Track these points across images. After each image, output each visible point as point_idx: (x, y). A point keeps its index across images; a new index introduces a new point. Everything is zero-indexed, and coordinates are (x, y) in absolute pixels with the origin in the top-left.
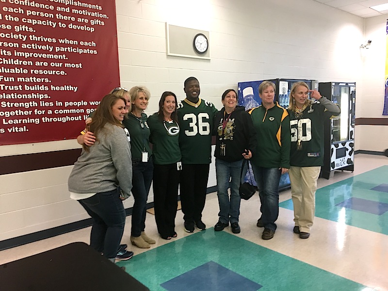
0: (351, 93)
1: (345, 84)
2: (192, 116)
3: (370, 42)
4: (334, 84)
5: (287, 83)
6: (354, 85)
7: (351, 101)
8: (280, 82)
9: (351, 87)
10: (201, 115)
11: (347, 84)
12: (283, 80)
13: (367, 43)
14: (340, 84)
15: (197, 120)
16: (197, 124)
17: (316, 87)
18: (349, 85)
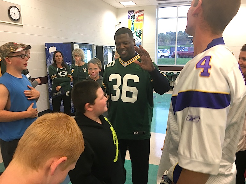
0: (113, 52)
1: (110, 47)
2: (117, 76)
3: (120, 23)
4: (104, 47)
5: (78, 45)
6: (114, 48)
7: (113, 57)
8: (74, 44)
9: (113, 49)
10: (128, 77)
11: (111, 47)
12: (75, 43)
13: (119, 23)
14: (107, 47)
15: (122, 83)
16: (121, 88)
17: (95, 49)
18: (112, 47)
